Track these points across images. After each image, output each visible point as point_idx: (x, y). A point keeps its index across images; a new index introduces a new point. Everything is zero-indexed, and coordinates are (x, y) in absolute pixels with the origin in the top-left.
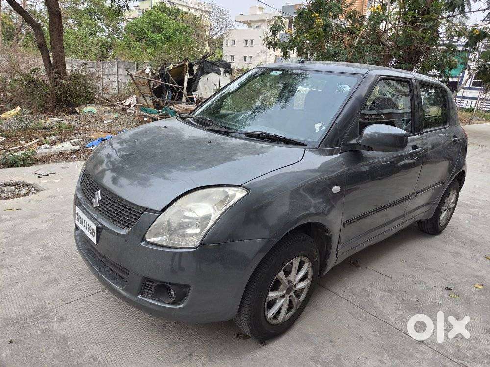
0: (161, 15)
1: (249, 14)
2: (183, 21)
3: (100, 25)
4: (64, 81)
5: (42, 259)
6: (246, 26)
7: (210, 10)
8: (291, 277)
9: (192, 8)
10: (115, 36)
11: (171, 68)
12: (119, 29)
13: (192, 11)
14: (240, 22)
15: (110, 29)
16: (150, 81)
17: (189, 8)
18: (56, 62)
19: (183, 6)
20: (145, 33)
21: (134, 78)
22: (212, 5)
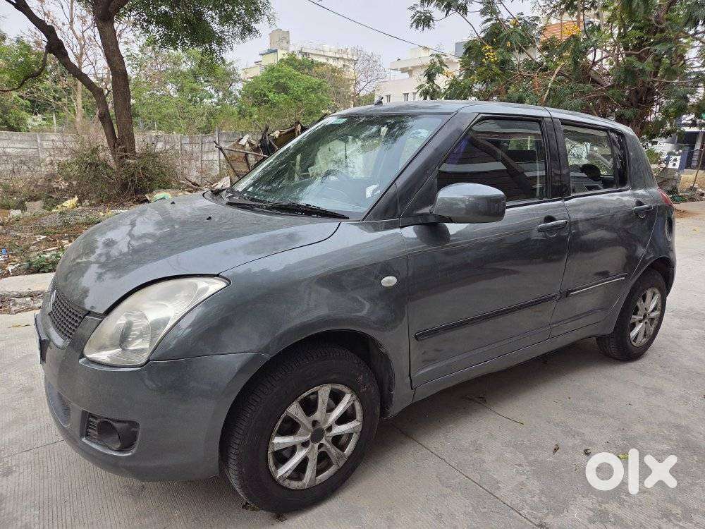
0: (287, 69)
1: (409, 58)
2: (318, 76)
3: (208, 88)
4: (131, 161)
5: (21, 390)
6: (406, 75)
7: (355, 58)
8: (317, 416)
9: (331, 57)
10: (227, 102)
11: (277, 136)
12: (232, 92)
13: (331, 62)
14: (397, 70)
15: (221, 94)
16: (247, 154)
17: (327, 57)
18: (122, 137)
19: (321, 55)
20: (265, 95)
21: (226, 152)
22: (358, 51)
